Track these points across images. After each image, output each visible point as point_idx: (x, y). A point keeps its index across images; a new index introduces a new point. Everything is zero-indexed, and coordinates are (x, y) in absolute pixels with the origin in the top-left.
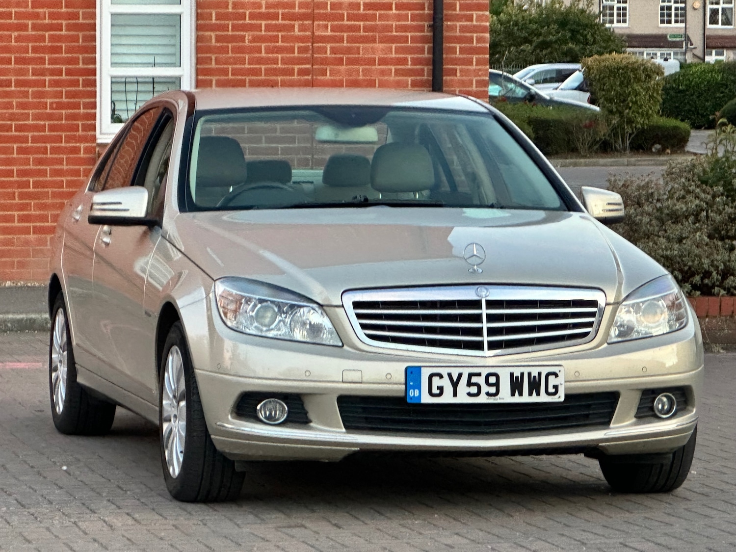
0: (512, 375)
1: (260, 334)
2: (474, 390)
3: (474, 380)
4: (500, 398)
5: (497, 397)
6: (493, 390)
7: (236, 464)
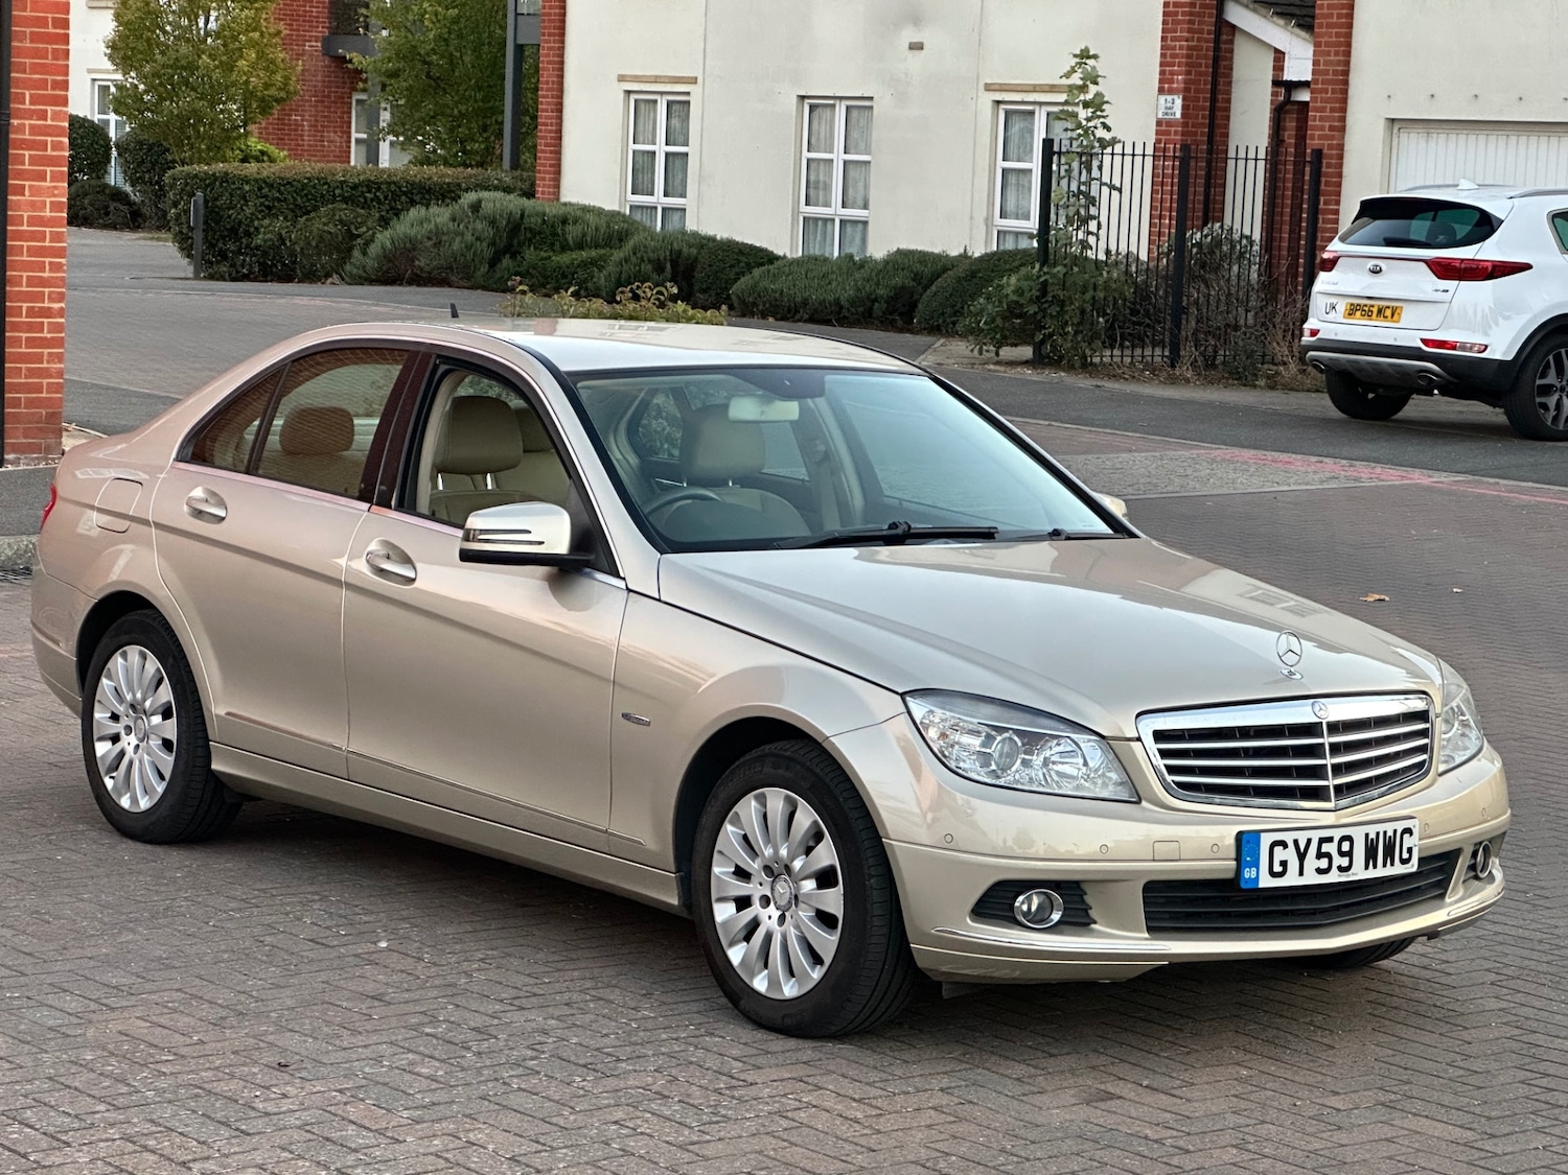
0: (1367, 835)
1: (994, 782)
2: (1324, 863)
3: (1326, 848)
4: (1353, 874)
5: (1350, 872)
6: (1345, 862)
7: (944, 987)
